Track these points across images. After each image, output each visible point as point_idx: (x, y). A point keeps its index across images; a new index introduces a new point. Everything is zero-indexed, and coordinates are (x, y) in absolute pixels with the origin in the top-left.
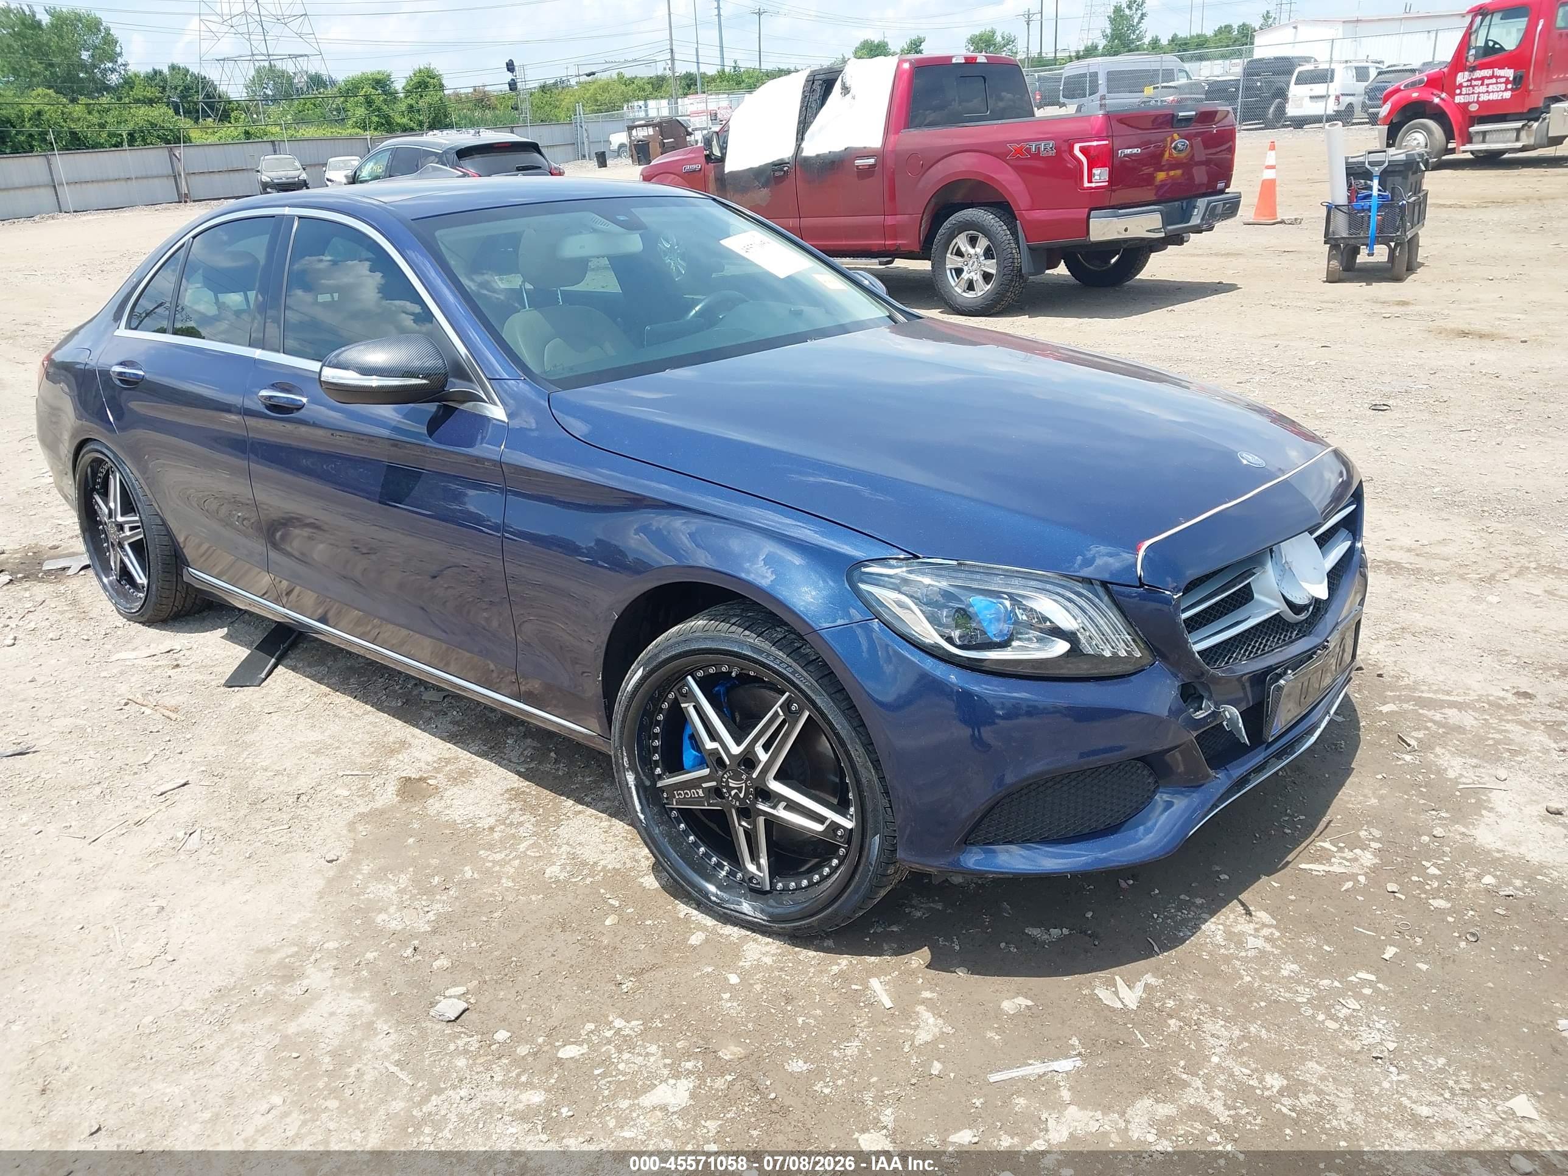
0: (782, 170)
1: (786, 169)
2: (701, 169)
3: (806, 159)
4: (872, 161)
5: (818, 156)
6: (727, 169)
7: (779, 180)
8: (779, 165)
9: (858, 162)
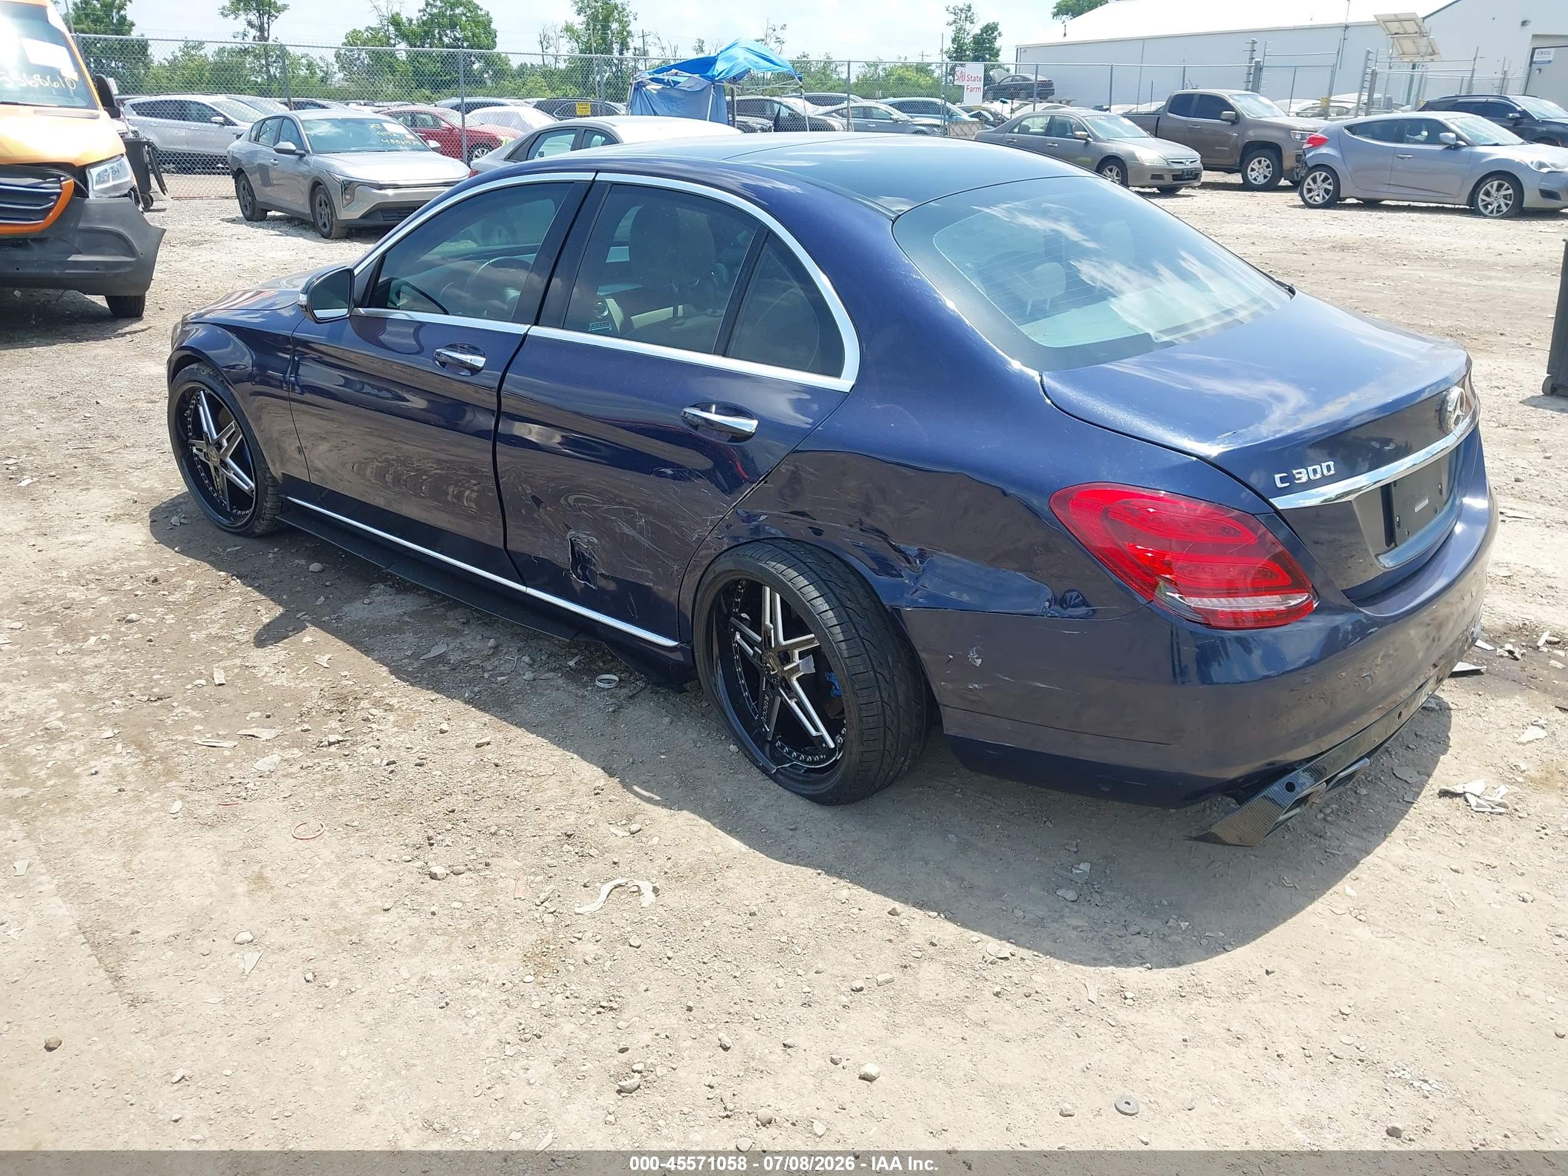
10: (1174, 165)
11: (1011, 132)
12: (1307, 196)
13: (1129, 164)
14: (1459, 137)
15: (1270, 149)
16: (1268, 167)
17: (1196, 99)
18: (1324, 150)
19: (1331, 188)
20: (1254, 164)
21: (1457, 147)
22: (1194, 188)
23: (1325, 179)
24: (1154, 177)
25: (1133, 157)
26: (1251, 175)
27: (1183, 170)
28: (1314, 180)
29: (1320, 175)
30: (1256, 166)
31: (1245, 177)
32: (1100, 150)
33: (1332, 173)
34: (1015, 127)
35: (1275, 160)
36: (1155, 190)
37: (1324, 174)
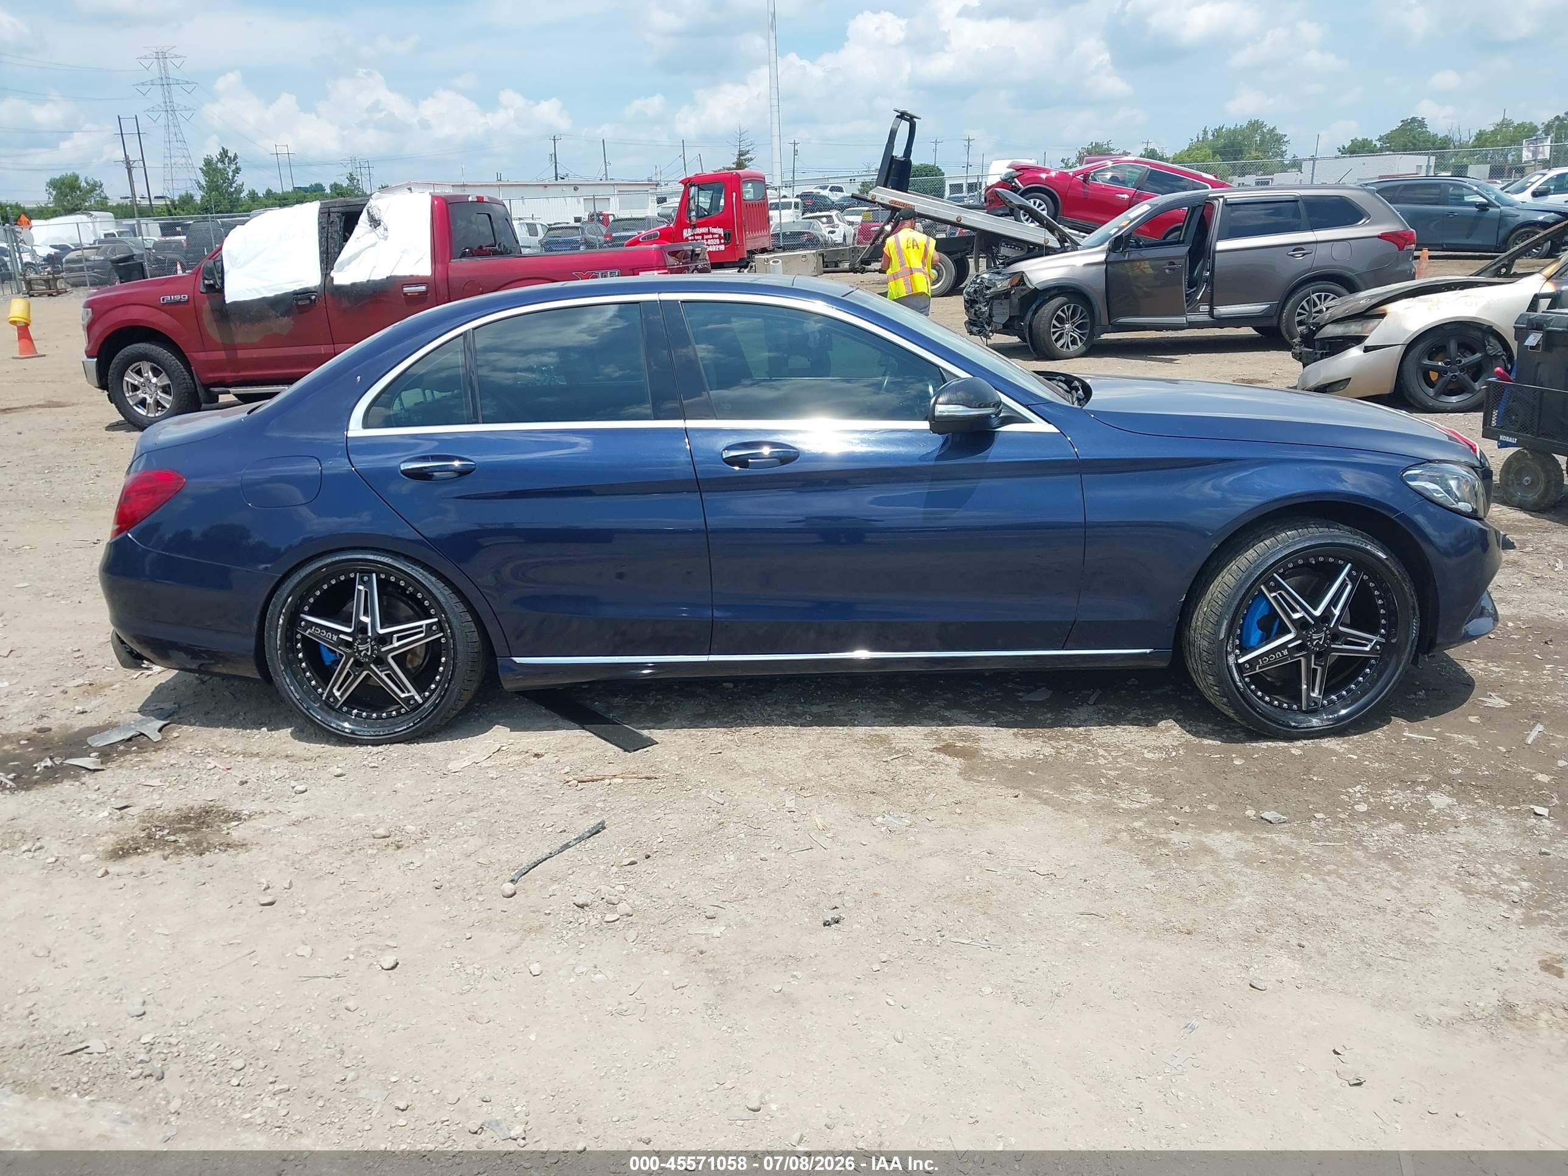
0: (310, 299)
1: (313, 297)
2: (188, 301)
3: (340, 288)
4: (423, 288)
5: (354, 285)
6: (229, 298)
7: (302, 310)
8: (305, 293)
9: (406, 289)
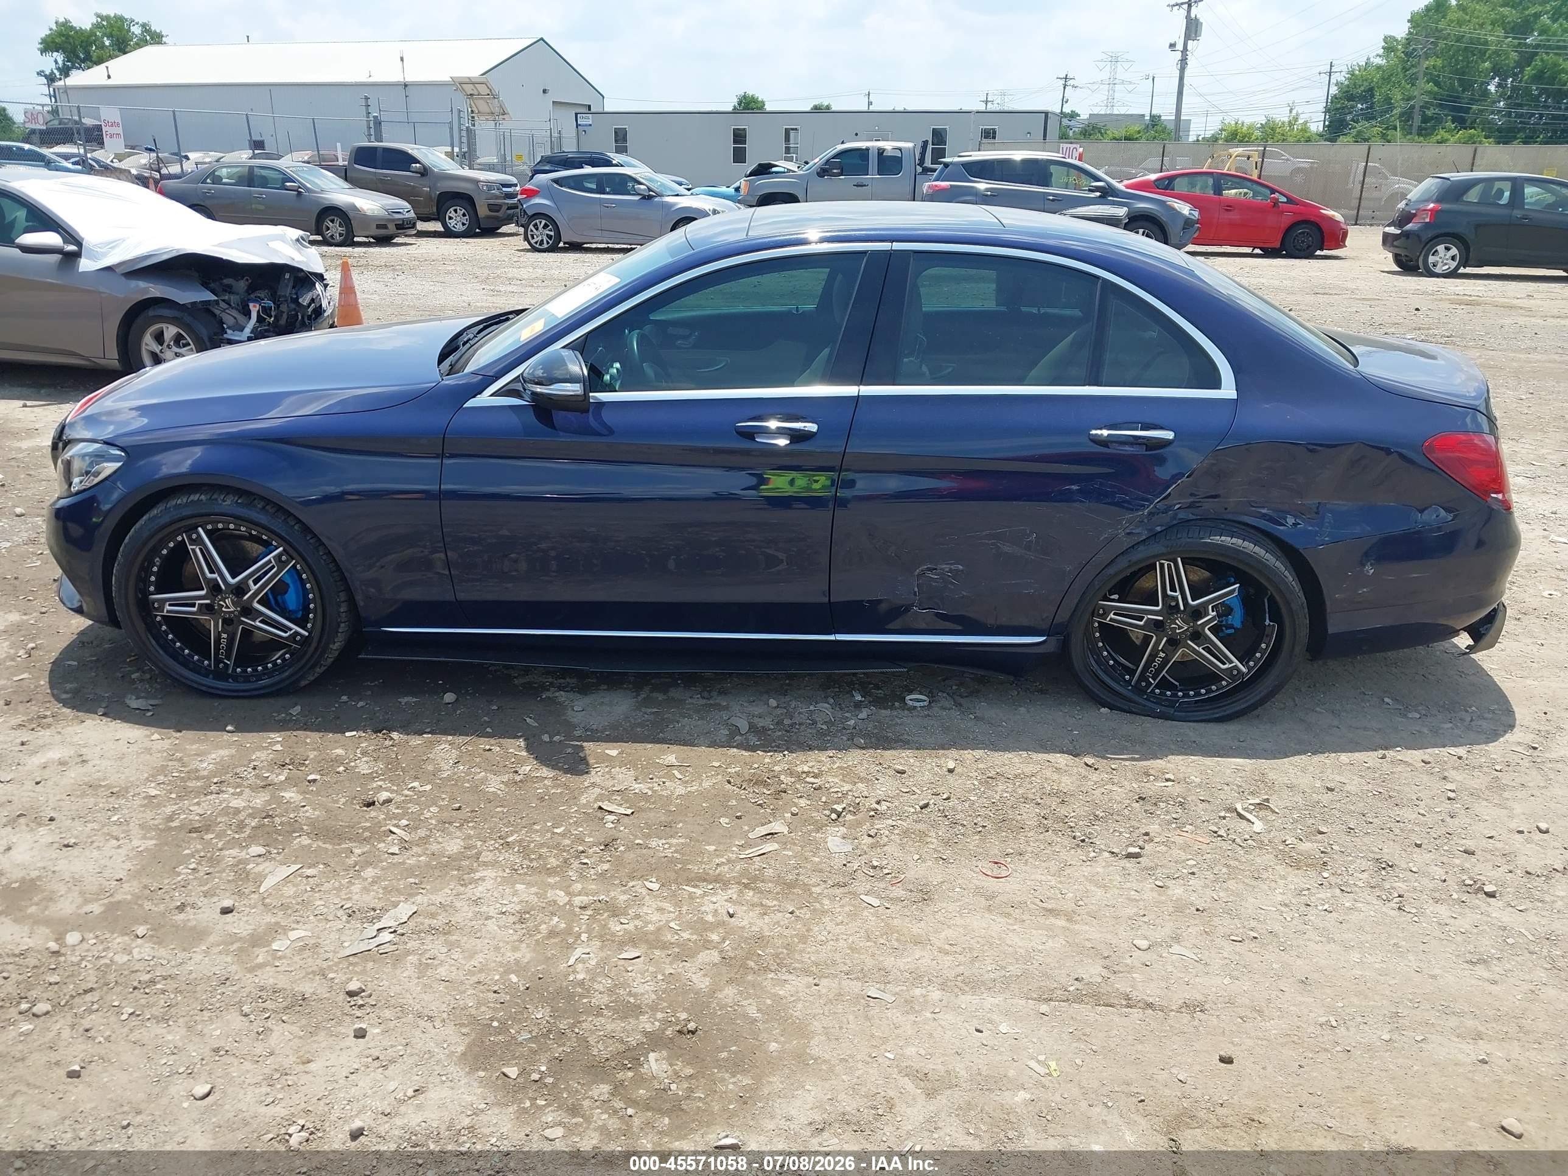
10: (394, 215)
11: (204, 182)
12: (533, 242)
13: (351, 214)
14: (650, 190)
15: (464, 199)
16: (464, 215)
17: (379, 153)
18: (537, 200)
19: (552, 233)
20: (451, 213)
21: (650, 197)
22: (410, 236)
23: (545, 226)
24: (379, 227)
25: (354, 208)
26: (451, 223)
27: (403, 220)
28: (536, 226)
29: (541, 222)
30: (453, 214)
31: (444, 225)
32: (316, 202)
33: (551, 221)
34: (207, 178)
35: (469, 207)
36: (372, 240)
37: (543, 222)
